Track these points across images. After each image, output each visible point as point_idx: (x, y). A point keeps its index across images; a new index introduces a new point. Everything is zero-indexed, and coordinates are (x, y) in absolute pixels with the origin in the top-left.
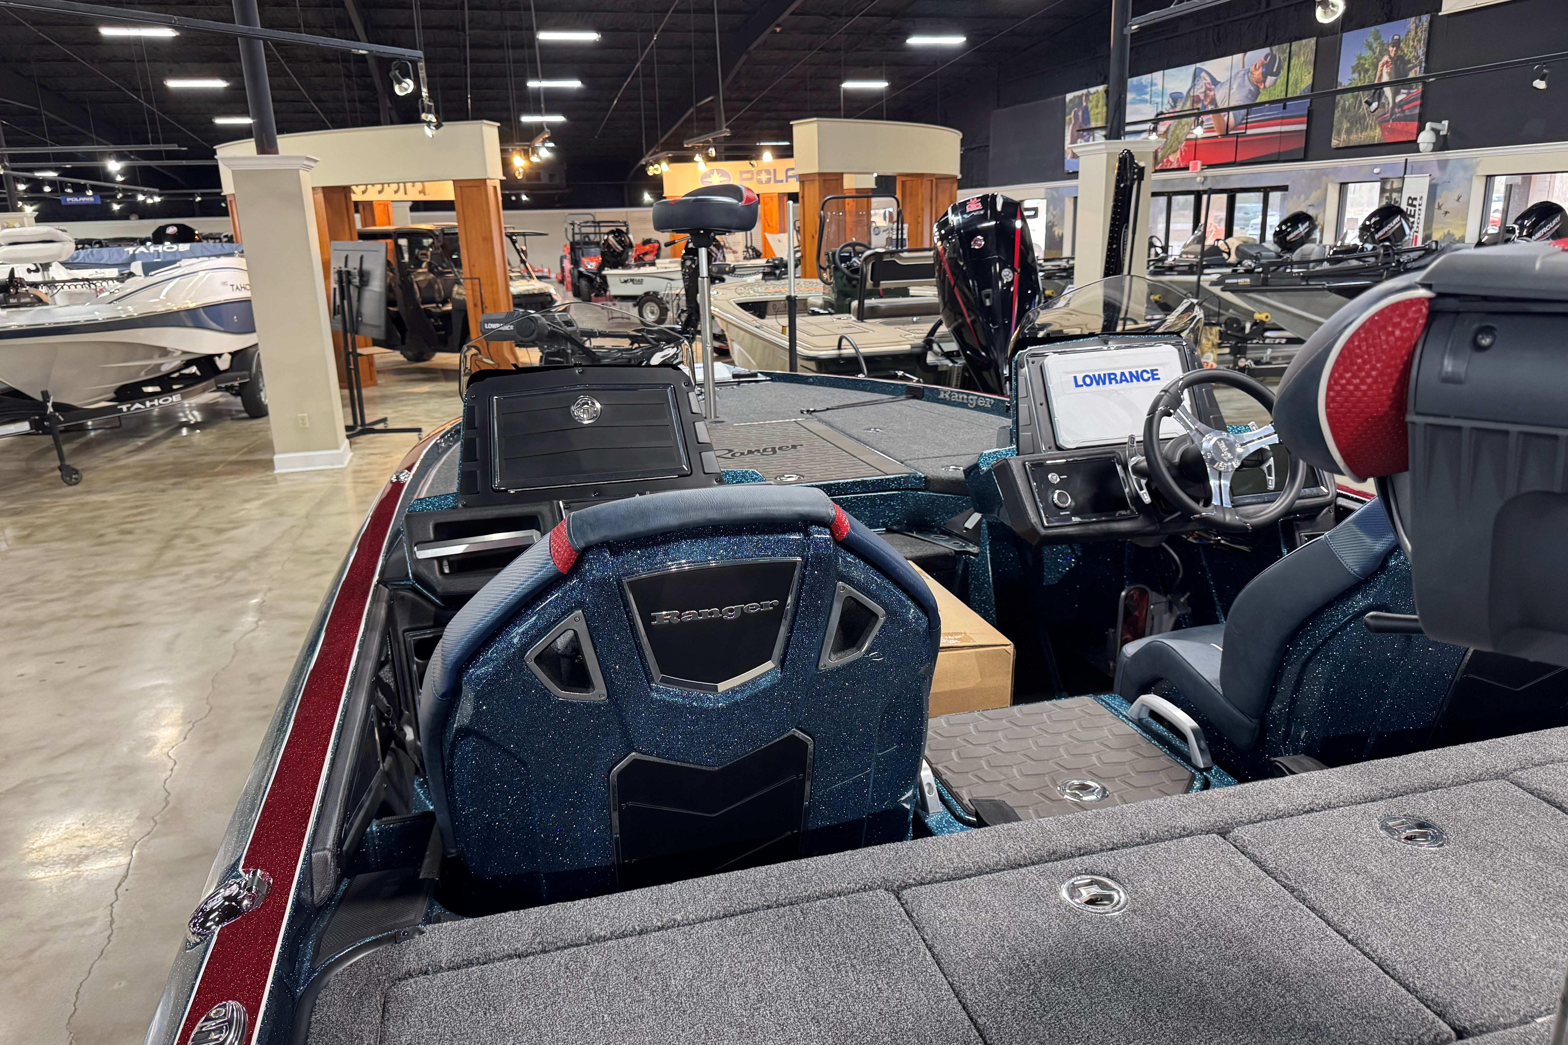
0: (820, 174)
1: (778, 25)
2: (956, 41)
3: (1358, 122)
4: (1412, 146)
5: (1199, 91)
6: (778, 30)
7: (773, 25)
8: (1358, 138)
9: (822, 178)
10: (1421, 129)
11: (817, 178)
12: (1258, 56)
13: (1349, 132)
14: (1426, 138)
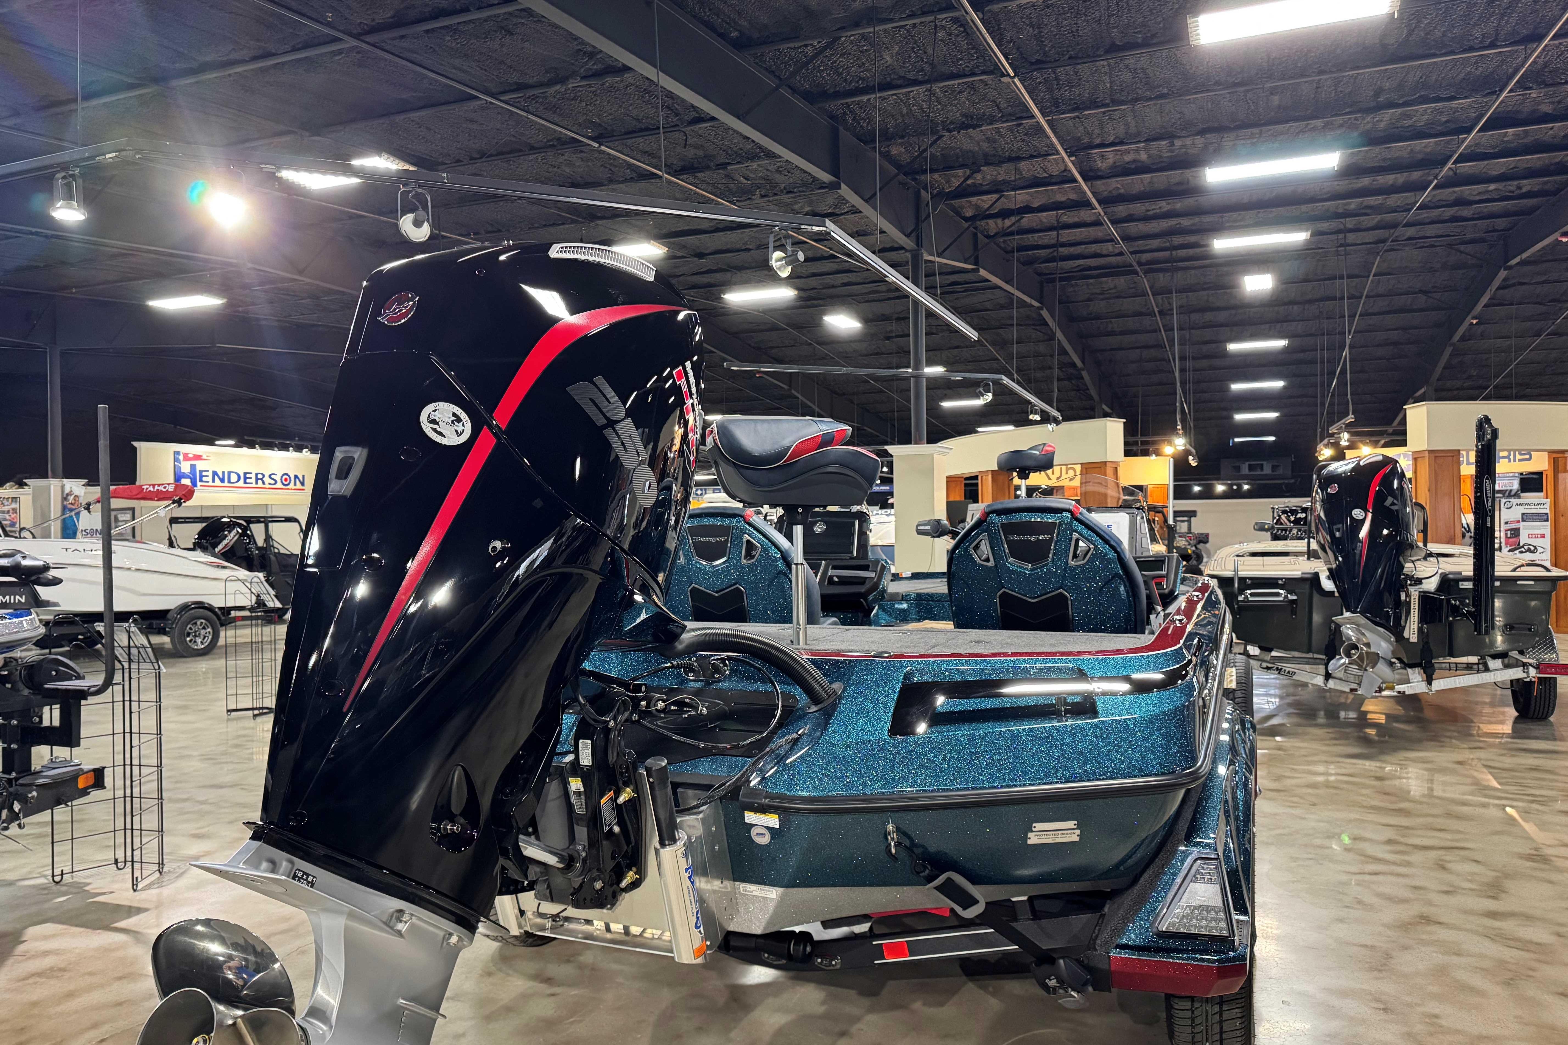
0: (1430, 452)
1: (1474, 318)
6: (1474, 322)
7: (1470, 317)
9: (1433, 455)
11: (1427, 454)
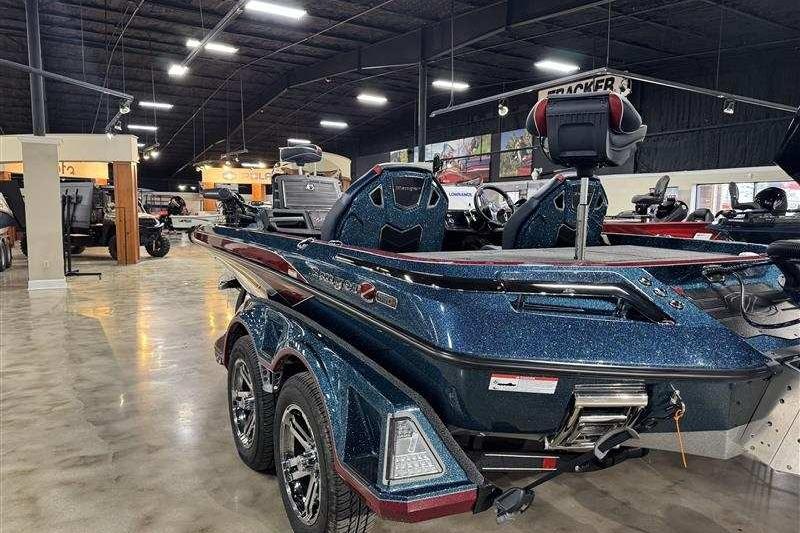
2: (342, 125)
3: (509, 167)
4: (529, 177)
5: (446, 153)
8: (510, 174)
10: (532, 171)
12: (469, 140)
13: (506, 171)
14: (534, 175)
